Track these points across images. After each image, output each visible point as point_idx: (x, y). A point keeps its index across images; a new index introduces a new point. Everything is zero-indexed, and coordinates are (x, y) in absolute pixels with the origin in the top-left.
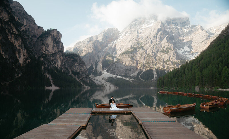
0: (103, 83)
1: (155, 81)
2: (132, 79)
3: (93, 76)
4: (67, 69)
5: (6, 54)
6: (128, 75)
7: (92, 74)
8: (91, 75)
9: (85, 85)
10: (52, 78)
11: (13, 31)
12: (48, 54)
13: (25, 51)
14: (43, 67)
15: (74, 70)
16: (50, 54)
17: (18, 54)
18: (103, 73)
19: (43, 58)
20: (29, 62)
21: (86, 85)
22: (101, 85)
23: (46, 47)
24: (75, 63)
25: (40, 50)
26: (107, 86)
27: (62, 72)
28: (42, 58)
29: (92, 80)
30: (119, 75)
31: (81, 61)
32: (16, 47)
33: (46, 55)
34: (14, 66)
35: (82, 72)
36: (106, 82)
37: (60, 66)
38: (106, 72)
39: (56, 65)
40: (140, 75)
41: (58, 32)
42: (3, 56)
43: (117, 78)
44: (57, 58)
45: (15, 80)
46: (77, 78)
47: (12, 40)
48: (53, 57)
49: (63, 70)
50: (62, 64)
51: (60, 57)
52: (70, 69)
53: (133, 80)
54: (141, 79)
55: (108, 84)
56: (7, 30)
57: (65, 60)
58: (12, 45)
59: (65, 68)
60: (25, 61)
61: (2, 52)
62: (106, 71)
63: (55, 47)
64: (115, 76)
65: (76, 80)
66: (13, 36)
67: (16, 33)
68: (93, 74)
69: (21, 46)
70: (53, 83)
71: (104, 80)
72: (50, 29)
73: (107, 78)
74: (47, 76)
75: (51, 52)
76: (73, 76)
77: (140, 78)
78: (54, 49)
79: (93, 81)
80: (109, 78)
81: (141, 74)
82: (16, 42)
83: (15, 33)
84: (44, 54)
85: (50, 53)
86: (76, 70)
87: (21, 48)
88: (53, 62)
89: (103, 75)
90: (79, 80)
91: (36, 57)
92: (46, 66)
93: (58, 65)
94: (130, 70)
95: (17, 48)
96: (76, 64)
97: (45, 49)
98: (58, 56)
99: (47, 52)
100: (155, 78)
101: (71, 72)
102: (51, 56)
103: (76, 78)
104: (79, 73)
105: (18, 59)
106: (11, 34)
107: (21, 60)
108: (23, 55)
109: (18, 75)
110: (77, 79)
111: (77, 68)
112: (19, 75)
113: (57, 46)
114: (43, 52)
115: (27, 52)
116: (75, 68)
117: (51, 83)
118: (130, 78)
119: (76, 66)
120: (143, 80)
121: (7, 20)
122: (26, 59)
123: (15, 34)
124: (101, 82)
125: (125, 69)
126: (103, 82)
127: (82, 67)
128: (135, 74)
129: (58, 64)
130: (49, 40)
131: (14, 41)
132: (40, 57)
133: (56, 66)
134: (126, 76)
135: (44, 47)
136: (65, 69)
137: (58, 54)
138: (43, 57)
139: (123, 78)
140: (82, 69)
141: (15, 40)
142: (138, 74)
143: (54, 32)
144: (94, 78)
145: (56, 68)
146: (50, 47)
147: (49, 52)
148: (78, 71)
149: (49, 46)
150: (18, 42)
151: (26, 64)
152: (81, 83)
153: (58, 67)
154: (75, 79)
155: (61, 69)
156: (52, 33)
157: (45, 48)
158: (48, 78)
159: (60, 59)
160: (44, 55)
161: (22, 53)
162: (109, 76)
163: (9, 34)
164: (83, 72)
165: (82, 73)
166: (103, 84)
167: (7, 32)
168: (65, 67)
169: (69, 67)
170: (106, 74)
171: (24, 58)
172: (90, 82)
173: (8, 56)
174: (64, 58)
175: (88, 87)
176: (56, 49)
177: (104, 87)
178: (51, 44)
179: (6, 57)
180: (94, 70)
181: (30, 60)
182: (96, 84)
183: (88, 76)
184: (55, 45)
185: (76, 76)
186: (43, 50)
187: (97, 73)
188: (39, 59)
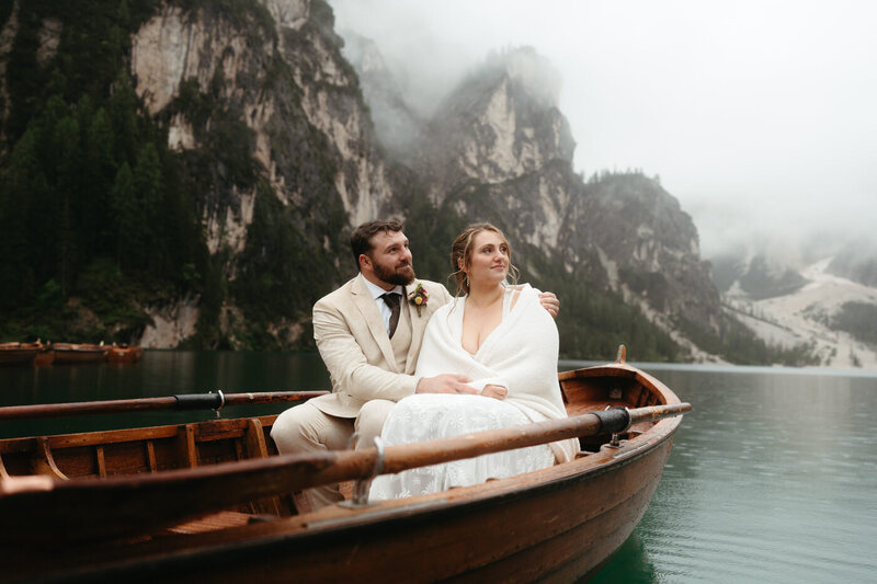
0: (806, 337)
3: (741, 297)
4: (595, 260)
5: (291, 187)
7: (737, 284)
8: (729, 293)
9: (694, 349)
11: (325, 75)
12: (492, 181)
13: (381, 170)
15: (631, 262)
16: (501, 180)
17: (348, 187)
18: (808, 282)
19: (468, 203)
21: (702, 347)
22: (796, 349)
23: (478, 145)
24: (638, 225)
25: (454, 161)
26: (834, 353)
27: (568, 274)
28: (462, 205)
29: (740, 318)
31: (671, 213)
32: (338, 153)
33: (484, 189)
34: (327, 245)
35: (677, 273)
36: (831, 335)
37: (553, 243)
38: (827, 271)
39: (535, 236)
41: (541, 62)
42: (280, 195)
44: (539, 197)
46: (652, 306)
47: (323, 120)
48: (519, 195)
49: (574, 265)
50: (564, 229)
51: (552, 193)
52: (610, 258)
55: (845, 345)
56: (298, 71)
57: (582, 212)
58: (319, 140)
59: (582, 252)
61: (273, 177)
62: (823, 265)
63: (526, 139)
65: (644, 318)
66: (322, 97)
67: (339, 83)
68: (742, 287)
69: (361, 147)
71: (816, 319)
72: (499, 52)
73: (832, 307)
75: (507, 170)
76: (627, 295)
78: (520, 153)
79: (742, 327)
80: (850, 306)
82: (338, 126)
83: (331, 81)
84: (472, 181)
85: (503, 174)
86: (644, 265)
87: (361, 156)
88: (516, 225)
89: (806, 289)
90: (662, 320)
91: (432, 196)
93: (542, 238)
95: (340, 155)
96: (642, 230)
97: (479, 156)
98: (543, 190)
99: (485, 169)
101: (613, 276)
102: (508, 193)
103: (644, 306)
104: (657, 278)
105: (347, 206)
106: (317, 88)
107: (362, 214)
108: (368, 186)
110: (650, 315)
111: (650, 253)
113: (537, 136)
114: (468, 171)
115: (389, 176)
116: (635, 254)
119: (641, 242)
121: (301, 22)
122: (385, 210)
123: (331, 89)
124: (797, 331)
126: (805, 330)
127: (674, 245)
129: (545, 230)
130: (494, 106)
131: (326, 120)
132: (451, 198)
133: (534, 240)
135: (473, 144)
136: (581, 259)
137: (542, 180)
138: (467, 199)
140: (680, 255)
141: (332, 117)
143: (522, 61)
144: (748, 309)
145: (534, 253)
146: (499, 141)
147: (497, 170)
148: (655, 266)
149: (495, 137)
150: (348, 126)
152: (674, 336)
153: (545, 248)
154: (637, 309)
155: (561, 257)
157: (475, 149)
159: (557, 206)
160: (473, 189)
161: (363, 178)
162: (847, 298)
163: (307, 90)
164: (685, 273)
165: (680, 280)
166: (805, 346)
167: (299, 83)
168: (583, 250)
169: (602, 247)
170: (826, 288)
171: (374, 203)
172: (723, 330)
173: (302, 194)
174: (574, 199)
175: (717, 358)
176: (531, 152)
177: (816, 361)
178: (505, 128)
179: (290, 201)
180: (748, 260)
181: (405, 215)
182: (761, 343)
183: (715, 295)
184: (529, 132)
185: (643, 298)
186: (465, 159)
187: (769, 281)
188: (446, 208)
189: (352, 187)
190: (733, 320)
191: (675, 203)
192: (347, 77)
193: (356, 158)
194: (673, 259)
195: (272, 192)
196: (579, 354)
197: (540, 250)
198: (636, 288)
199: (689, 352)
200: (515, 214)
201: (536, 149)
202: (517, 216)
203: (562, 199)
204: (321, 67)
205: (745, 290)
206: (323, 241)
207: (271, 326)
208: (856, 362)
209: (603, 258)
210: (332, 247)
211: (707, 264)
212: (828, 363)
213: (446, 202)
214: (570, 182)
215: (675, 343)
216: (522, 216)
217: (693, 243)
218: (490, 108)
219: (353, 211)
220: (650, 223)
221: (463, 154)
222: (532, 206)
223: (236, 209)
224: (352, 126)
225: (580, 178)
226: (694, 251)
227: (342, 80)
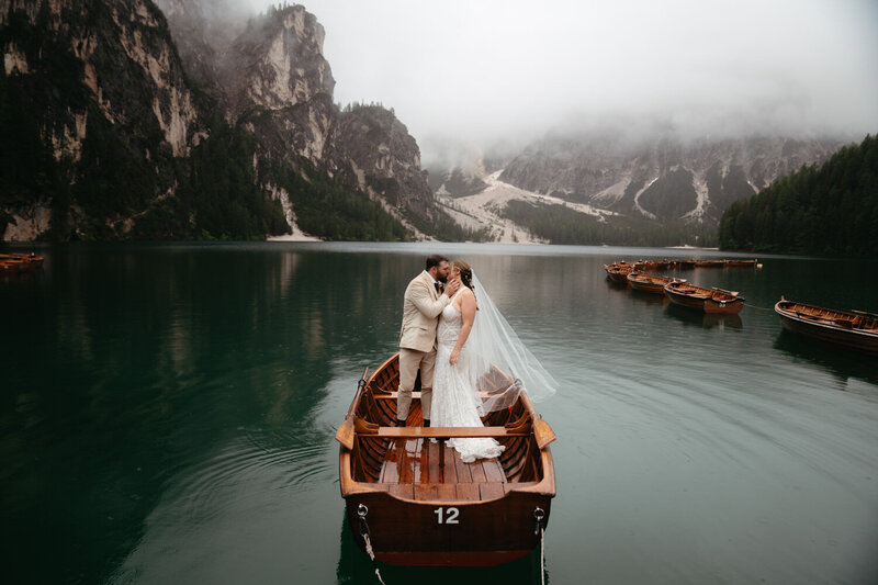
0: (486, 223)
1: (700, 220)
2: (603, 211)
3: (446, 196)
4: (349, 169)
5: (116, 109)
6: (586, 194)
7: (443, 186)
8: (438, 193)
9: (417, 232)
10: (290, 200)
11: (139, 17)
12: (273, 108)
13: (188, 97)
14: (255, 162)
15: (374, 170)
16: (280, 107)
17: (162, 109)
18: (488, 186)
19: (255, 125)
20: (201, 138)
21: (421, 231)
22: (480, 231)
23: (263, 80)
24: (379, 144)
25: (244, 92)
26: (502, 234)
27: (329, 178)
28: (251, 126)
29: (446, 210)
30: (550, 192)
31: (401, 136)
32: (153, 82)
33: (267, 113)
34: (148, 156)
35: (405, 179)
36: (501, 221)
37: (319, 156)
38: (499, 179)
39: (306, 150)
40: (638, 194)
41: (309, 19)
42: (107, 115)
43: (544, 204)
44: (308, 121)
45: (153, 207)
46: (388, 202)
47: (139, 54)
48: (293, 120)
49: (333, 171)
50: (327, 145)
51: (318, 119)
52: (359, 168)
53: (610, 213)
54: (644, 212)
55: (509, 228)
56: (115, 12)
57: (340, 133)
58: (138, 71)
59: (340, 163)
60: (189, 138)
61: (101, 101)
62: (497, 174)
63: (298, 77)
64: (533, 195)
65: (383, 210)
66: (137, 35)
67: (150, 24)
68: (447, 189)
69: (172, 78)
70: (297, 223)
71: (492, 211)
72: (277, 8)
73: (502, 204)
74: (271, 192)
75: (285, 100)
76: (372, 194)
77: (639, 207)
78: (294, 87)
79: (447, 216)
80: (512, 202)
81: (642, 191)
82: (152, 60)
83: (144, 23)
84: (258, 108)
85: (282, 103)
86: (382, 172)
87: (172, 85)
88: (291, 142)
89: (487, 190)
90: (395, 211)
91: (228, 119)
92: (268, 155)
93: (311, 152)
94: (598, 174)
95: (155, 84)
96: (382, 148)
97: (262, 90)
98: (312, 116)
99: (268, 99)
100: (699, 207)
101: (361, 180)
102: (285, 118)
103: (383, 202)
104: (392, 182)
105: (162, 125)
106: (133, 27)
107: (175, 133)
108: (178, 110)
109: (163, 192)
110: (387, 208)
111: (387, 164)
112: (170, 191)
113: (307, 75)
114: (255, 100)
115: (194, 101)
116: (377, 165)
117: (290, 223)
118: (595, 204)
119: (381, 156)
120: (651, 215)
122: (192, 129)
123: (145, 29)
124: (482, 219)
125: (576, 170)
126: (486, 218)
127: (403, 159)
128: (619, 190)
129: (313, 146)
130: (274, 50)
131: (142, 55)
132: (242, 120)
133: (306, 154)
134: (580, 198)
135: (259, 79)
136: (339, 168)
137: (311, 108)
138: (256, 121)
139: (569, 205)
140: (407, 166)
141: (147, 53)
142: (631, 190)
143: (294, 16)
144: (450, 204)
145: (305, 163)
146: (278, 78)
147: (276, 100)
148: (391, 173)
149: (275, 74)
150: (160, 61)
151: (192, 146)
152: (403, 222)
153: (313, 159)
154: (378, 205)
155: (324, 166)
156: (288, 25)
157: (260, 84)
158: (278, 202)
159: (321, 128)
160: (259, 113)
161: (174, 104)
162: (510, 197)
163: (124, 29)
164: (411, 179)
165: (407, 183)
166: (486, 229)
167: (116, 21)
169: (354, 159)
170: (498, 189)
171: (184, 123)
172: (435, 218)
173: (125, 115)
174: (334, 124)
175: (431, 238)
176: (303, 87)
177: (492, 239)
178: (282, 67)
179: (116, 120)
180: (451, 171)
181: (208, 133)
182: (459, 227)
183: (430, 194)
184: (301, 72)
185: (382, 196)
186: (253, 90)
187: (464, 185)
188: (239, 127)
189: (166, 110)
190: (441, 211)
191: (404, 129)
192: (158, 21)
193: (168, 87)
194: (403, 169)
195: (101, 113)
196: (340, 237)
197: (310, 161)
198: (378, 190)
199: (414, 234)
200: (290, 134)
201: (306, 85)
202: (292, 136)
203: (325, 122)
204: (135, 10)
205: (449, 191)
206: (145, 153)
207: (109, 220)
208: (515, 239)
209: (355, 167)
210: (152, 158)
211: (426, 172)
212: (499, 240)
213: (239, 123)
214: (331, 110)
215: (404, 228)
216: (296, 135)
217: (416, 158)
218: (271, 51)
219: (167, 129)
220: (387, 143)
221: (251, 86)
222: (303, 128)
223: (72, 127)
224: (163, 61)
225: (337, 108)
226: (417, 164)
227: (153, 22)
